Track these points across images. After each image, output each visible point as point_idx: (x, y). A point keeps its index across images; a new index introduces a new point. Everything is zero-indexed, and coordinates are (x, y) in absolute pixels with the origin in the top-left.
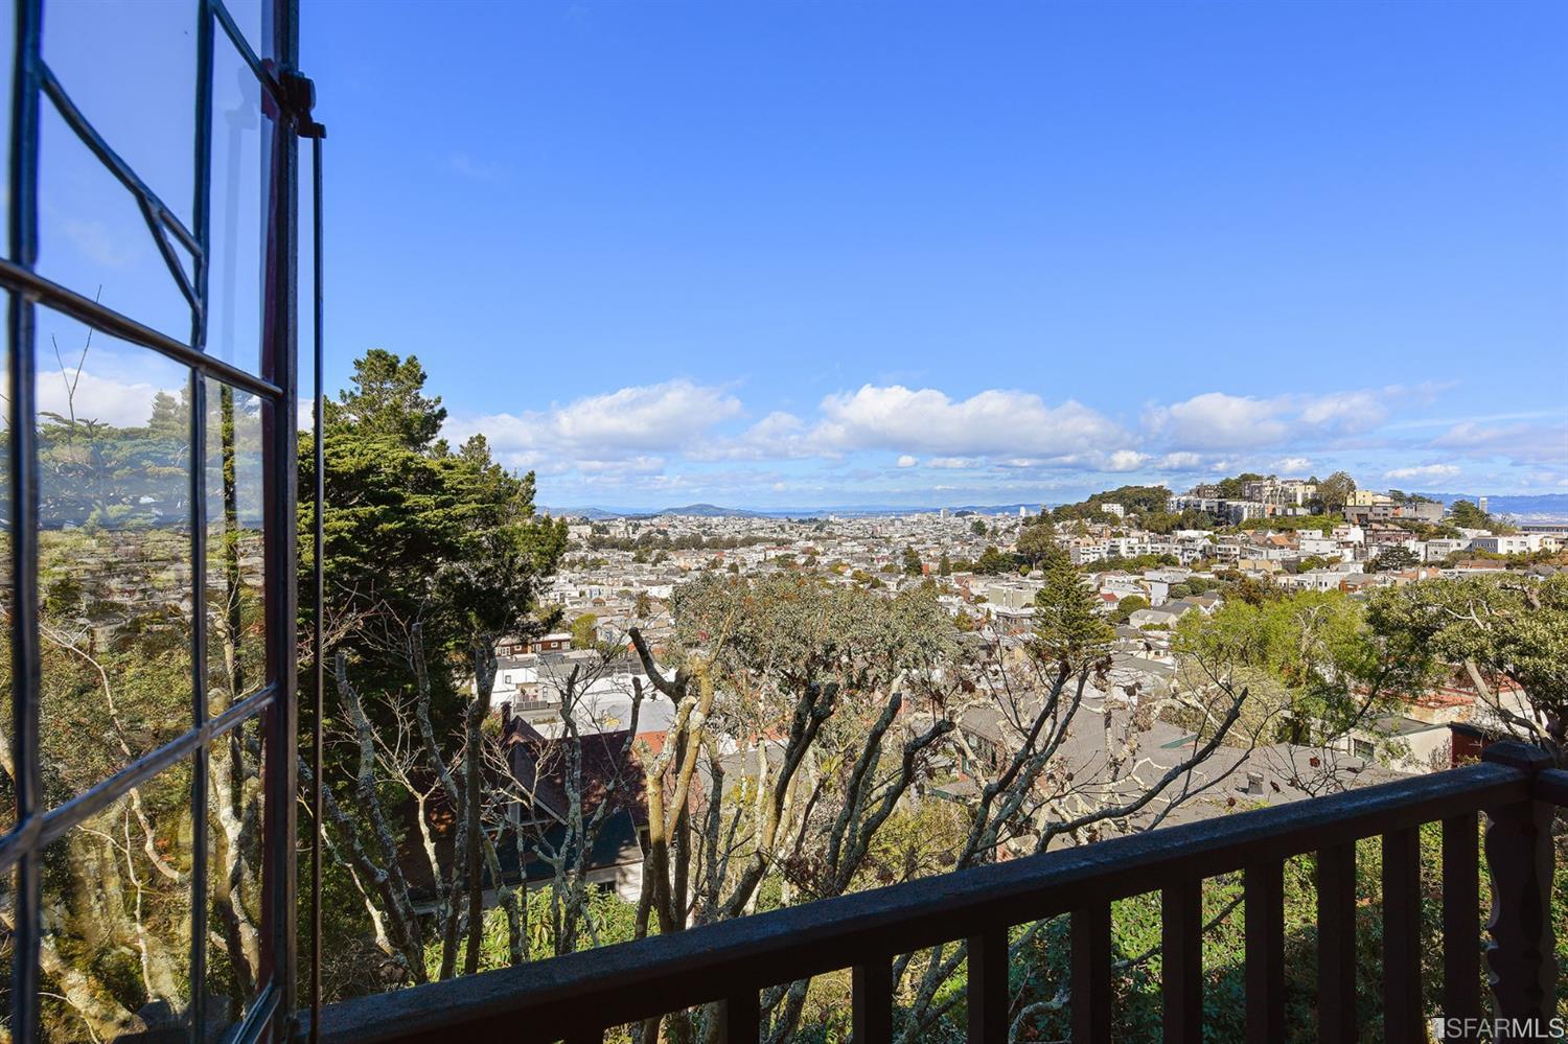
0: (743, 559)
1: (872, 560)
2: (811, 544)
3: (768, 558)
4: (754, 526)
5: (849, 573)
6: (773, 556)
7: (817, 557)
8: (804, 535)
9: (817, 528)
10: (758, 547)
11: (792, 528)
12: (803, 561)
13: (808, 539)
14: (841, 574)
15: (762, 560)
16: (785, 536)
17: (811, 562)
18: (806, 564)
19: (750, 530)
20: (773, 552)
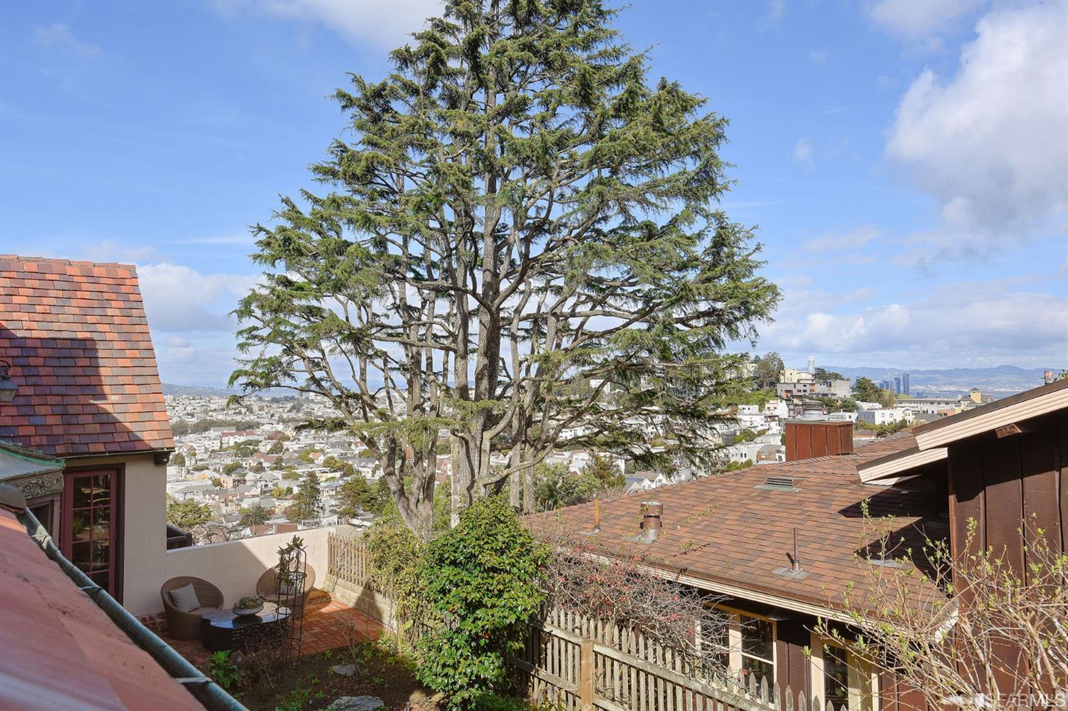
0: (192, 449)
1: (350, 444)
2: (280, 427)
3: (225, 446)
4: (213, 407)
5: (322, 459)
6: (232, 443)
7: (286, 444)
8: (276, 417)
9: (293, 408)
10: (213, 433)
11: (261, 409)
12: (269, 447)
13: (281, 420)
14: (312, 461)
15: (217, 448)
16: (252, 417)
17: (277, 448)
18: (271, 451)
19: (206, 412)
20: (231, 438)
